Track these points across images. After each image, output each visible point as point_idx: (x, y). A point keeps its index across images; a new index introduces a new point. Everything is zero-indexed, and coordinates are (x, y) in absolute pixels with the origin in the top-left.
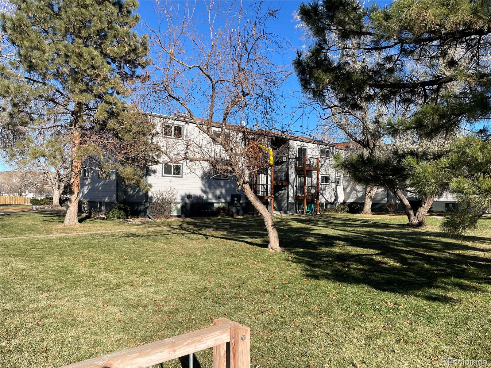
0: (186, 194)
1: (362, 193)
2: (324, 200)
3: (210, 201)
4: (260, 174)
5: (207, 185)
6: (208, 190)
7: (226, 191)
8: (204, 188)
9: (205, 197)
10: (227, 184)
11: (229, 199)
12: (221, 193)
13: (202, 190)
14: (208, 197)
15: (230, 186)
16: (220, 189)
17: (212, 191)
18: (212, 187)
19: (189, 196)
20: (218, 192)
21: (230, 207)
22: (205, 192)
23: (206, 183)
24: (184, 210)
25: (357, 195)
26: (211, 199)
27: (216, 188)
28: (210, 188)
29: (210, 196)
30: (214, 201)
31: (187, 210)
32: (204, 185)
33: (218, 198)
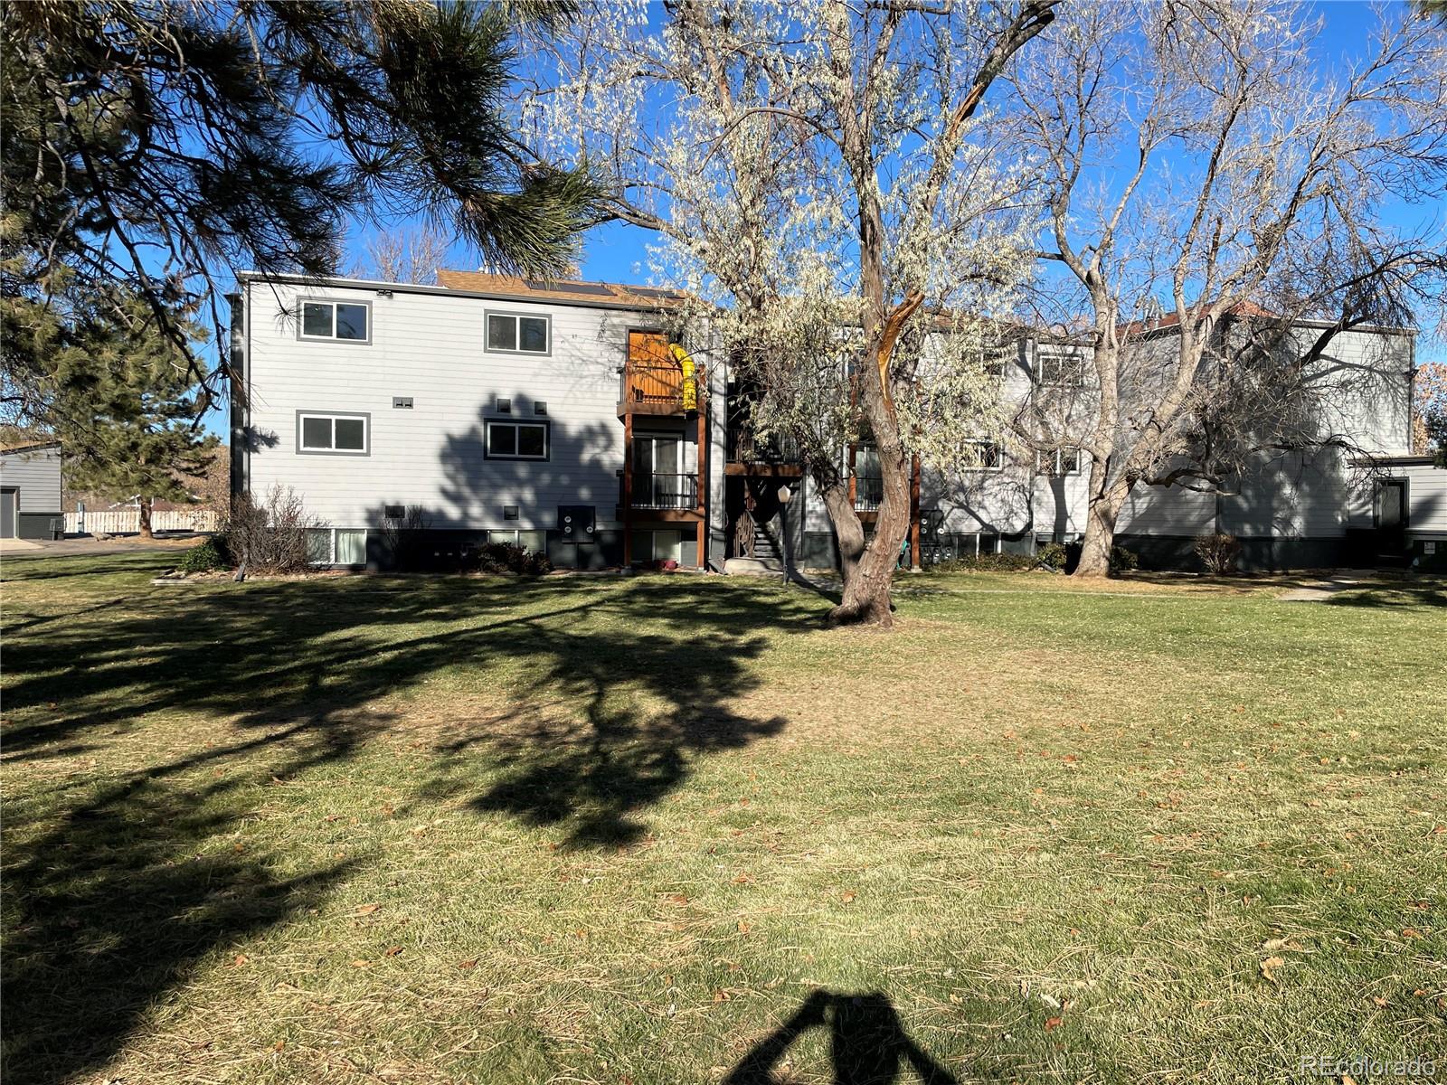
0: (383, 504)
1: (1148, 498)
2: (976, 526)
3: (475, 525)
4: (676, 440)
5: (462, 478)
6: (466, 491)
7: (537, 494)
8: (450, 486)
9: (453, 512)
10: (539, 473)
11: (548, 519)
12: (519, 500)
13: (445, 493)
14: (466, 515)
15: (555, 480)
16: (515, 490)
17: (485, 495)
18: (483, 482)
19: (394, 512)
20: (506, 499)
21: (553, 544)
22: (455, 498)
23: (457, 470)
24: (377, 550)
25: (1133, 508)
26: (477, 520)
27: (496, 487)
28: (474, 487)
29: (476, 510)
30: (490, 525)
31: (385, 551)
32: (450, 477)
33: (508, 516)
